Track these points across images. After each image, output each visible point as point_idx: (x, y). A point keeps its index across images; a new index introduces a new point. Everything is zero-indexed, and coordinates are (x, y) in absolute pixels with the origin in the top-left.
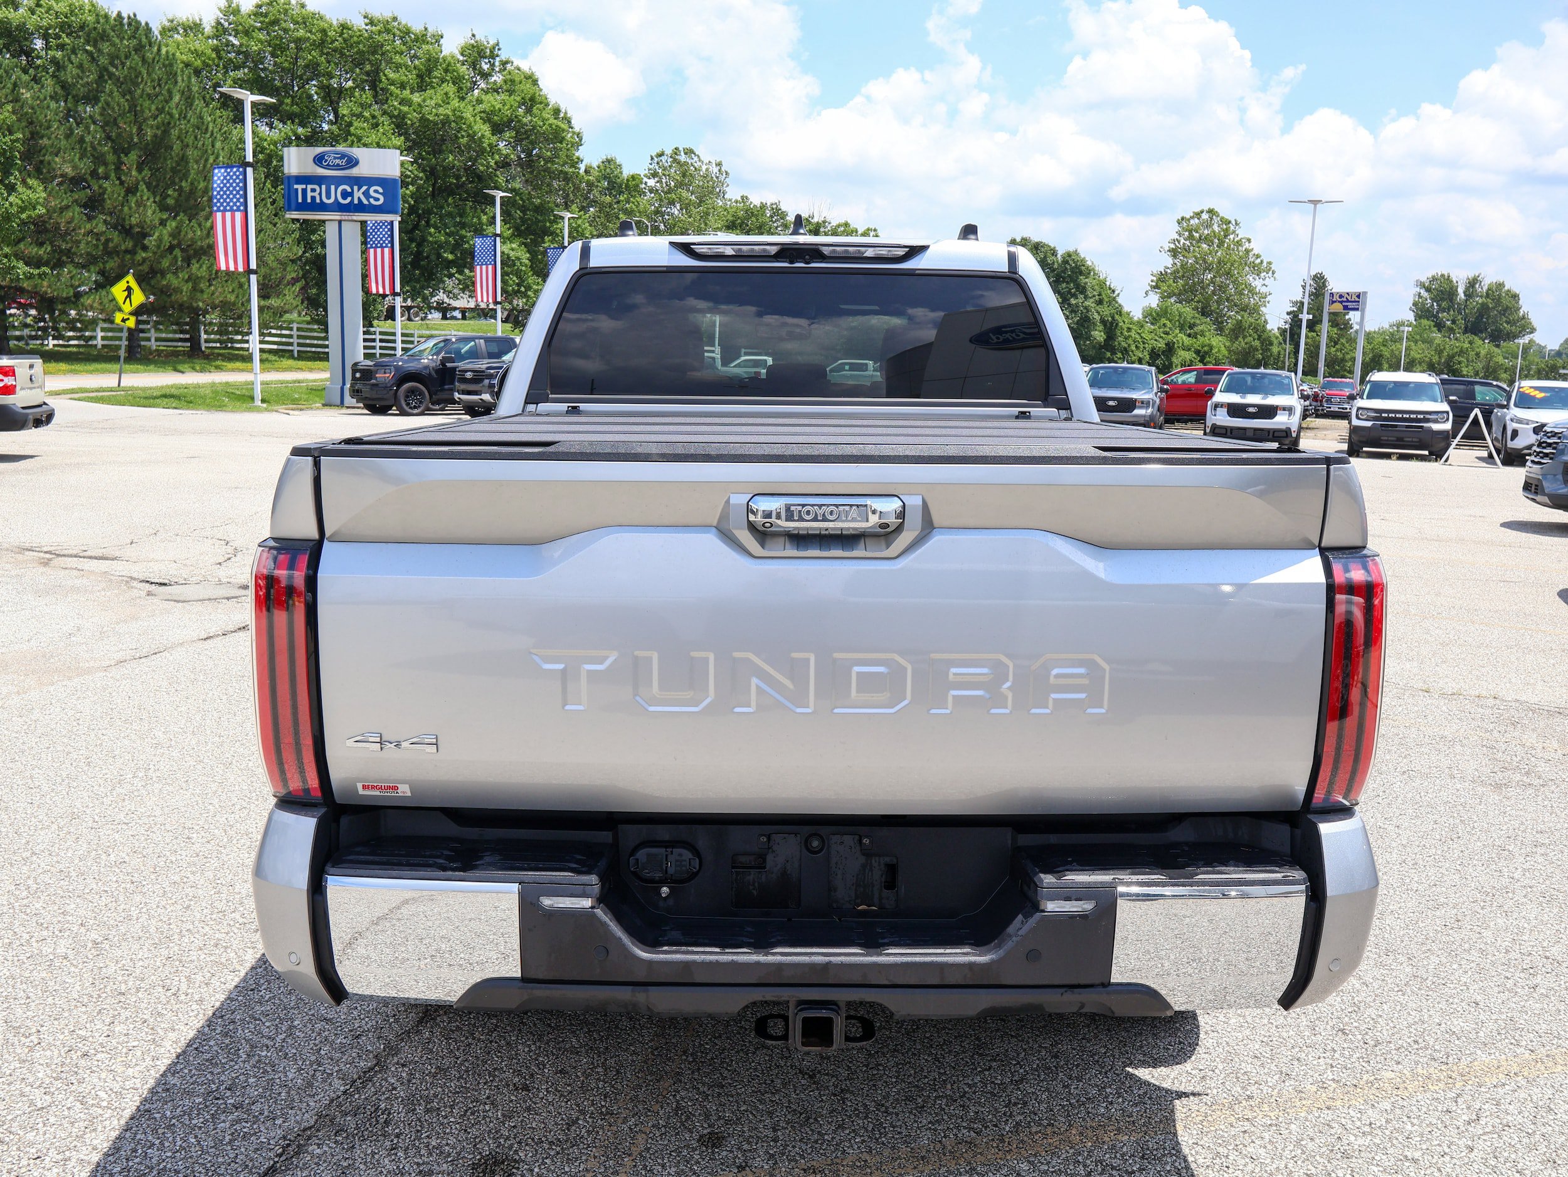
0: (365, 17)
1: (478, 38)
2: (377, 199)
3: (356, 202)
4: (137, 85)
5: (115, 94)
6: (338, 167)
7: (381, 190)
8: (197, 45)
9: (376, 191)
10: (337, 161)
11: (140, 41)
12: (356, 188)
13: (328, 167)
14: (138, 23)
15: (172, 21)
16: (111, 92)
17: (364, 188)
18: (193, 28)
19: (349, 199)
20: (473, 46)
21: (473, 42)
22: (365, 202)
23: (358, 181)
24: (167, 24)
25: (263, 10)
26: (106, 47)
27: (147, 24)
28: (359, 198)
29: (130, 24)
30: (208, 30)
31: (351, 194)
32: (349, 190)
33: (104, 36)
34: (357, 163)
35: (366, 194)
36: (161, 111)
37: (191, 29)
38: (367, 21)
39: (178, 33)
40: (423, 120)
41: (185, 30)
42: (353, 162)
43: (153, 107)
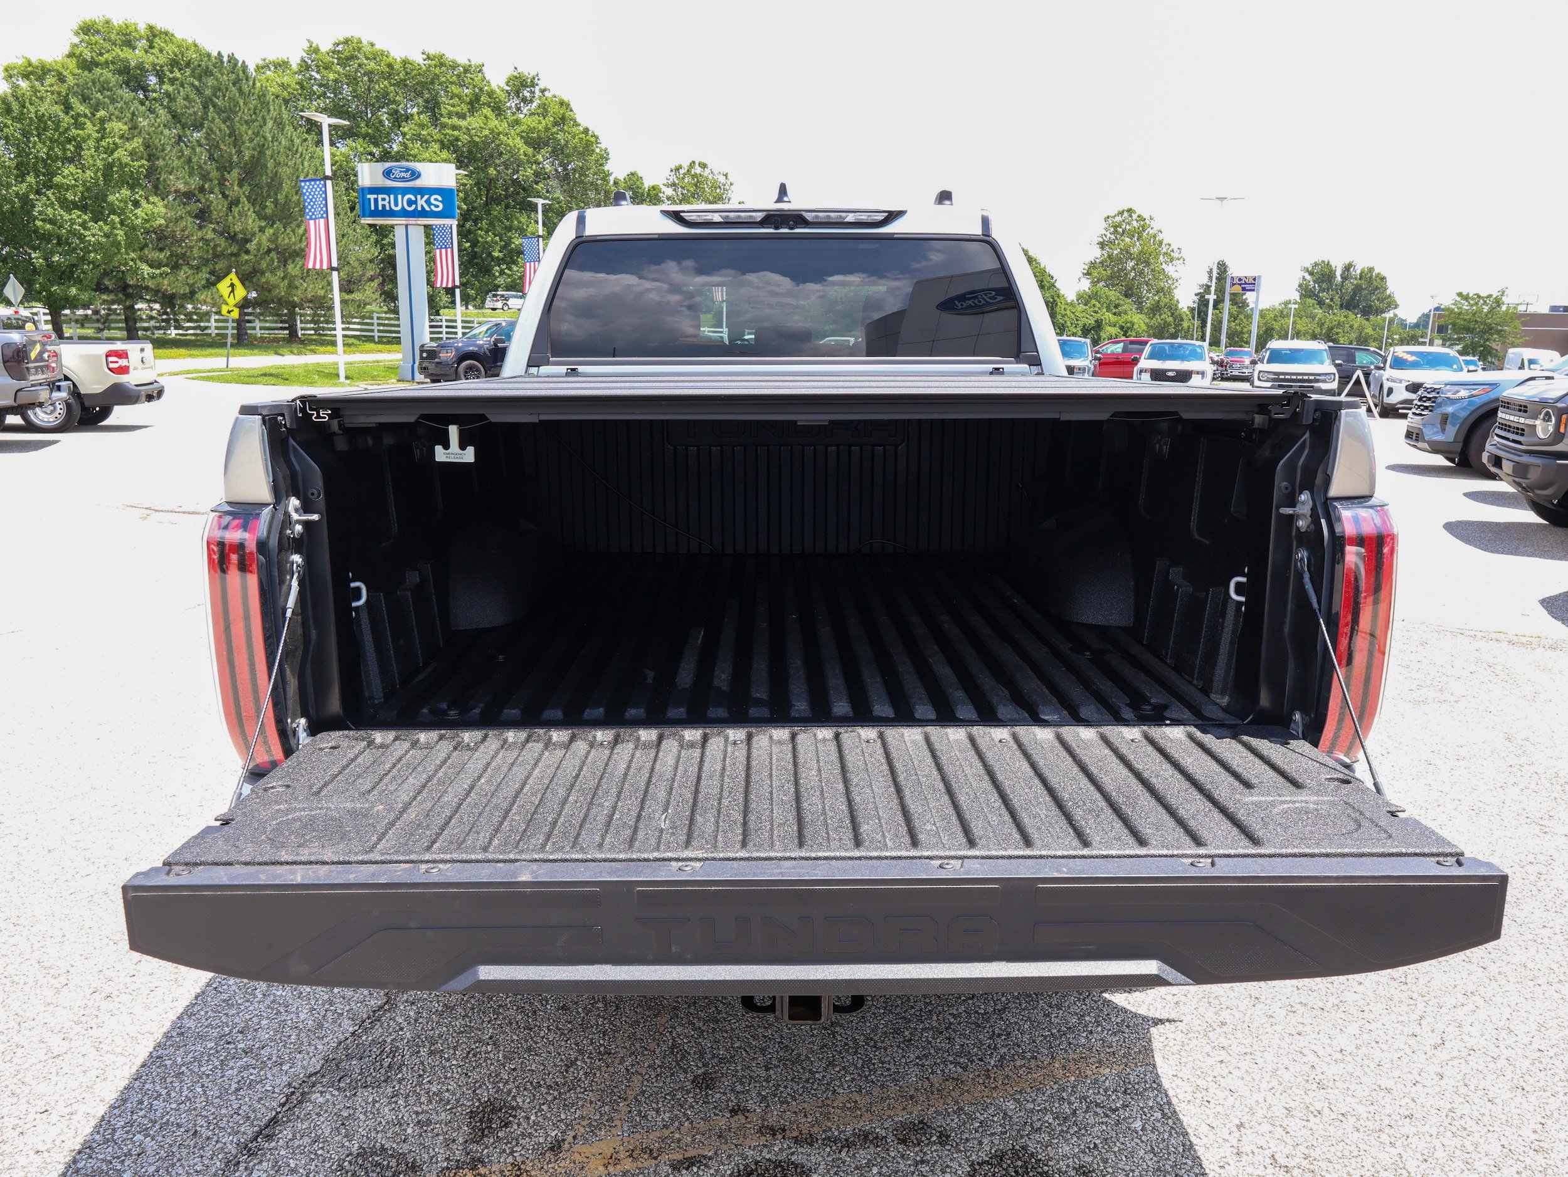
0: (423, 53)
1: (520, 70)
2: (437, 206)
3: (419, 208)
4: (236, 113)
5: (217, 120)
6: (403, 179)
7: (440, 199)
8: (286, 80)
9: (436, 200)
10: (403, 174)
11: (238, 75)
12: (419, 197)
13: (395, 179)
14: (237, 61)
15: (264, 60)
16: (213, 119)
17: (426, 197)
18: (282, 65)
19: (414, 206)
20: (516, 77)
21: (515, 74)
22: (427, 209)
23: (421, 191)
24: (261, 63)
25: (340, 48)
26: (210, 81)
27: (244, 62)
28: (422, 206)
29: (229, 61)
30: (295, 67)
31: (415, 202)
32: (413, 199)
33: (207, 72)
34: (419, 175)
35: (428, 202)
36: (257, 134)
37: (280, 66)
38: (425, 57)
39: (270, 70)
41: (276, 68)
42: (416, 175)
43: (250, 132)
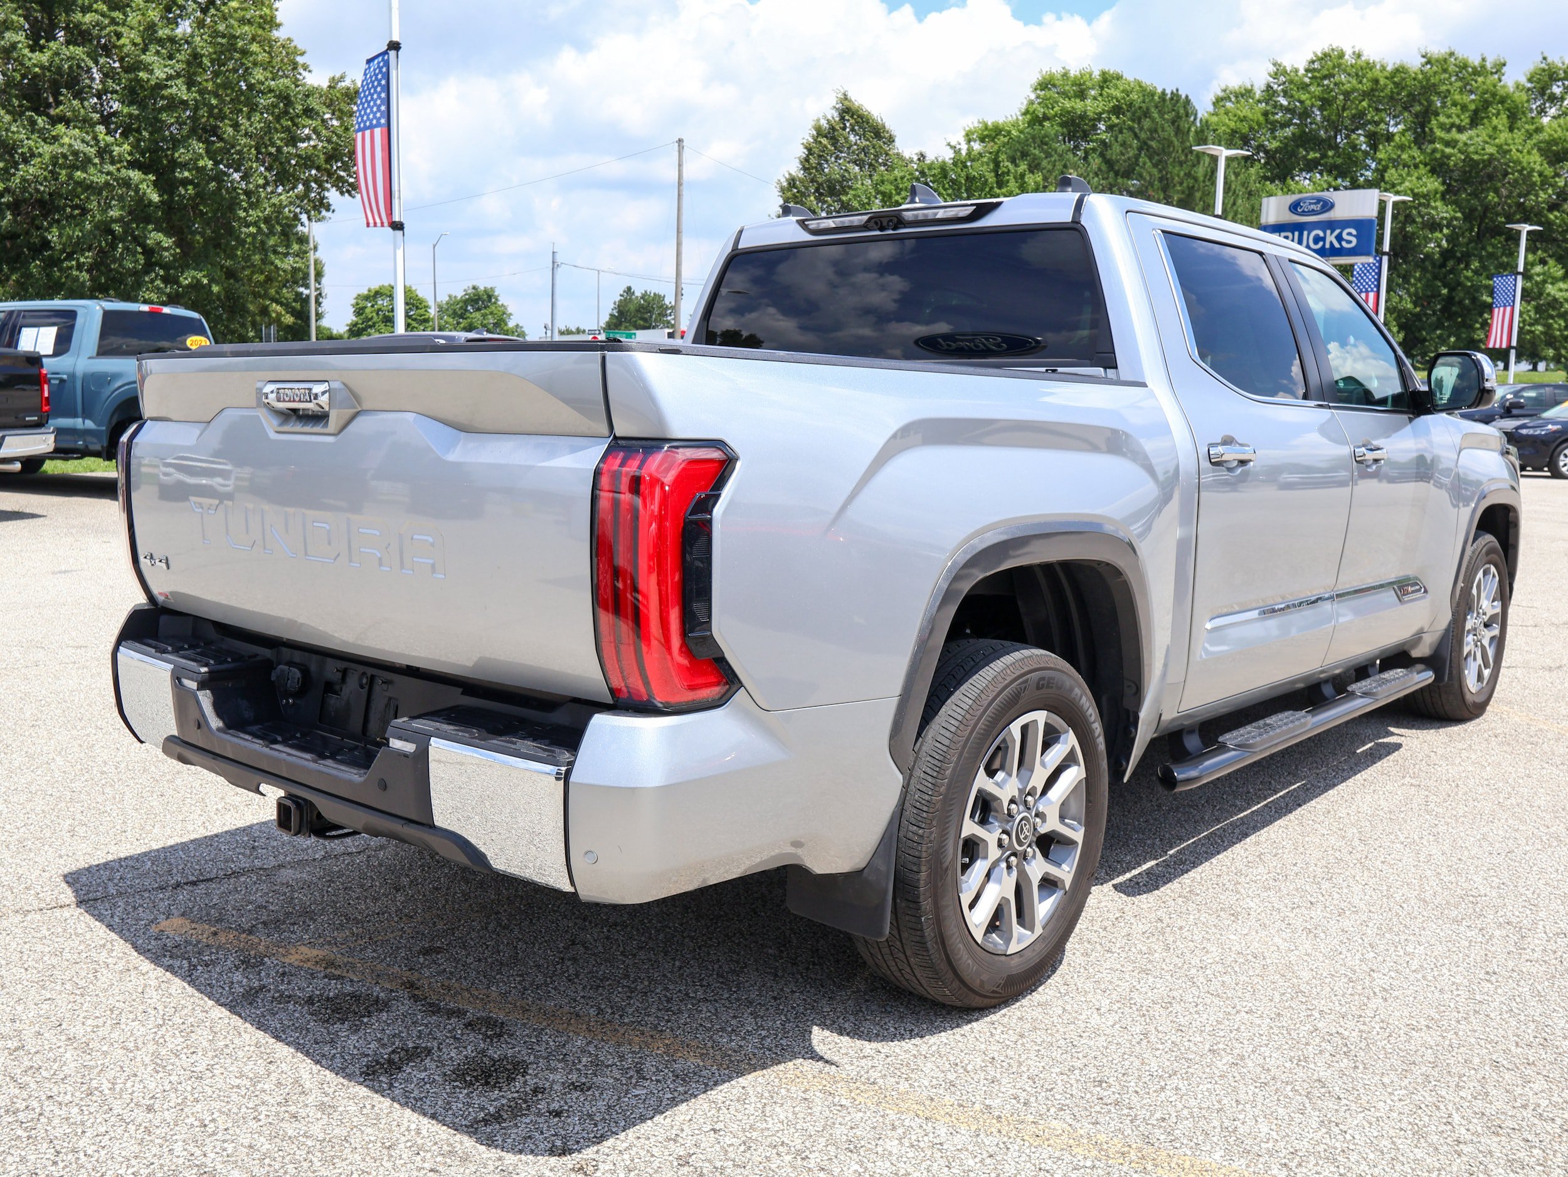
0: (1423, 57)
1: (1549, 60)
2: (1349, 242)
3: (1328, 246)
4: (1169, 154)
5: (1149, 164)
6: (1313, 213)
7: (1354, 232)
8: (1245, 112)
9: (1349, 234)
10: (1313, 207)
11: (1178, 113)
12: (1328, 232)
13: (1304, 214)
14: (1179, 96)
15: (1224, 91)
16: (1144, 164)
17: (1337, 231)
18: (1247, 93)
19: (1321, 244)
20: (1544, 70)
21: (1543, 66)
22: (1337, 245)
23: (1331, 225)
24: (1221, 94)
25: (1316, 65)
26: (1147, 123)
27: (1187, 97)
28: (1331, 243)
29: (1172, 99)
30: (1258, 94)
31: (1324, 239)
32: (1321, 234)
33: (1146, 114)
34: (1332, 206)
35: (1339, 238)
36: (1188, 175)
37: (1242, 96)
38: (1424, 60)
39: (1230, 101)
40: (1468, 160)
41: (1237, 97)
42: (1328, 206)
43: (1182, 174)
